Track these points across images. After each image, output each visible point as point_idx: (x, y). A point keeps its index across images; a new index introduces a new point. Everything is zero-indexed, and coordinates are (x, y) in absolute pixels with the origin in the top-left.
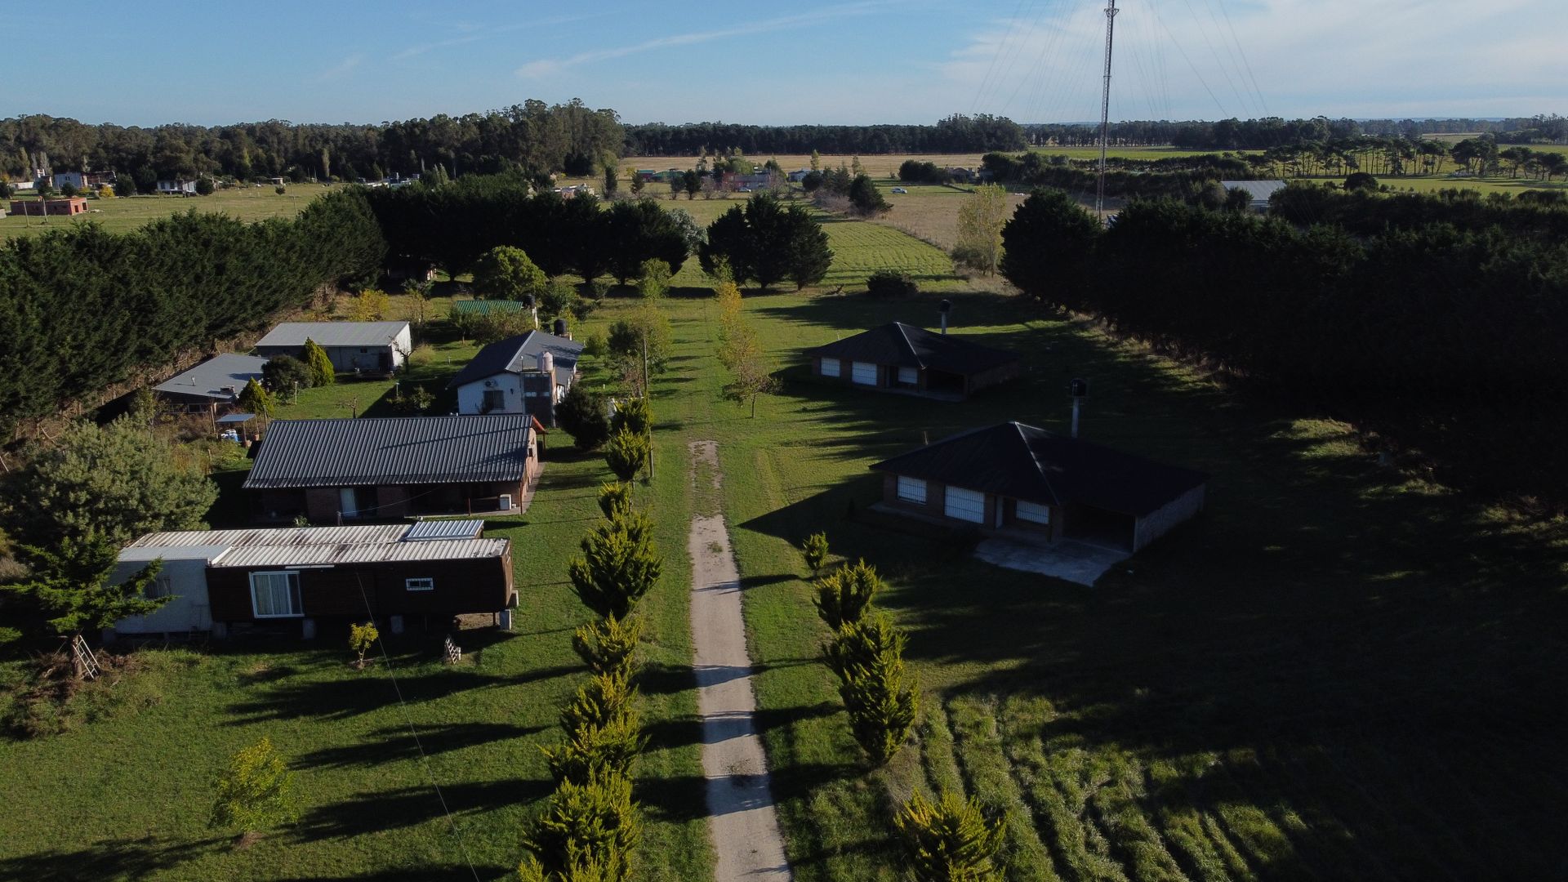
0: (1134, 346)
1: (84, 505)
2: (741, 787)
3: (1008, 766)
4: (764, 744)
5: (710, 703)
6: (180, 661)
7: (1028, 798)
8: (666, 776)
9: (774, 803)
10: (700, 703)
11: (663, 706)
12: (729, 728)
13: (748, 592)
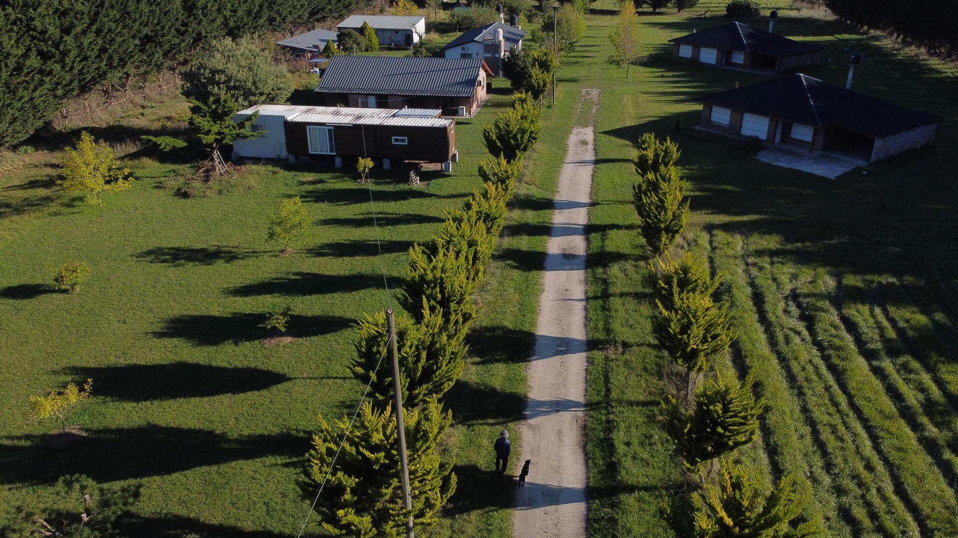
0: (912, 51)
1: (224, 83)
2: (567, 260)
3: (743, 267)
4: (588, 241)
5: (559, 218)
6: (268, 171)
7: (752, 284)
8: (524, 249)
9: (586, 269)
10: (553, 217)
11: (530, 217)
12: (568, 231)
13: (598, 166)
